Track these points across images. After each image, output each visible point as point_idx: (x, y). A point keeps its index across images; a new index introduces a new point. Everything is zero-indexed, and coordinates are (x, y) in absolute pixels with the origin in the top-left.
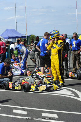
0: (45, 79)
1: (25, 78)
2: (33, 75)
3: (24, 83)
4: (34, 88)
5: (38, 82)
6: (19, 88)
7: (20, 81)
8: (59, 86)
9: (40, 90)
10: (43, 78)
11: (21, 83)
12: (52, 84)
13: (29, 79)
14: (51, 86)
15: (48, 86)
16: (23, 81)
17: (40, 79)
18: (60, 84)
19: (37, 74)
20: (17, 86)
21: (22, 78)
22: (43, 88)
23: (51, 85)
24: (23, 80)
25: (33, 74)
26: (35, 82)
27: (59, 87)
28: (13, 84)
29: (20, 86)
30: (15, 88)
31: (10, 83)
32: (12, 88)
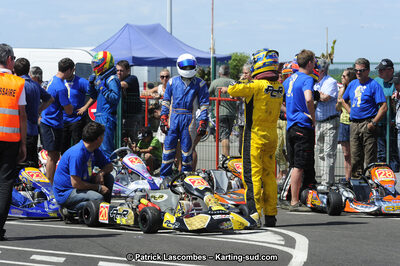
0: (208, 197)
1: (151, 195)
2: (176, 186)
3: (147, 205)
4: (173, 220)
5: (187, 205)
6: (129, 220)
7: (136, 201)
9: (189, 228)
10: (202, 192)
11: (137, 207)
12: (229, 214)
14: (223, 216)
15: (216, 217)
16: (144, 201)
18: (254, 216)
20: (124, 215)
21: (141, 192)
22: (200, 221)
23: (226, 214)
24: (143, 197)
25: (176, 183)
26: (179, 207)
27: (248, 224)
28: (111, 208)
29: (131, 213)
30: (118, 222)
32: (107, 222)
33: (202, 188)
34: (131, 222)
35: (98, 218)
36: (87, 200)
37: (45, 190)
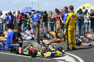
0: (50, 46)
1: (33, 44)
2: (40, 42)
3: (32, 48)
4: (40, 54)
6: (27, 53)
7: (29, 47)
8: (62, 52)
9: (45, 56)
10: (48, 45)
11: (29, 48)
12: (56, 51)
13: (37, 45)
14: (55, 52)
15: (53, 52)
16: (31, 47)
17: (46, 46)
19: (43, 41)
20: (26, 52)
21: (30, 44)
22: (48, 54)
26: (41, 49)
27: (62, 54)
28: (22, 49)
29: (28, 51)
30: (24, 53)
31: (19, 48)
32: (21, 53)
33: (48, 43)
34: (28, 54)
35: (18, 52)
36: (16, 46)
37: (5, 43)
